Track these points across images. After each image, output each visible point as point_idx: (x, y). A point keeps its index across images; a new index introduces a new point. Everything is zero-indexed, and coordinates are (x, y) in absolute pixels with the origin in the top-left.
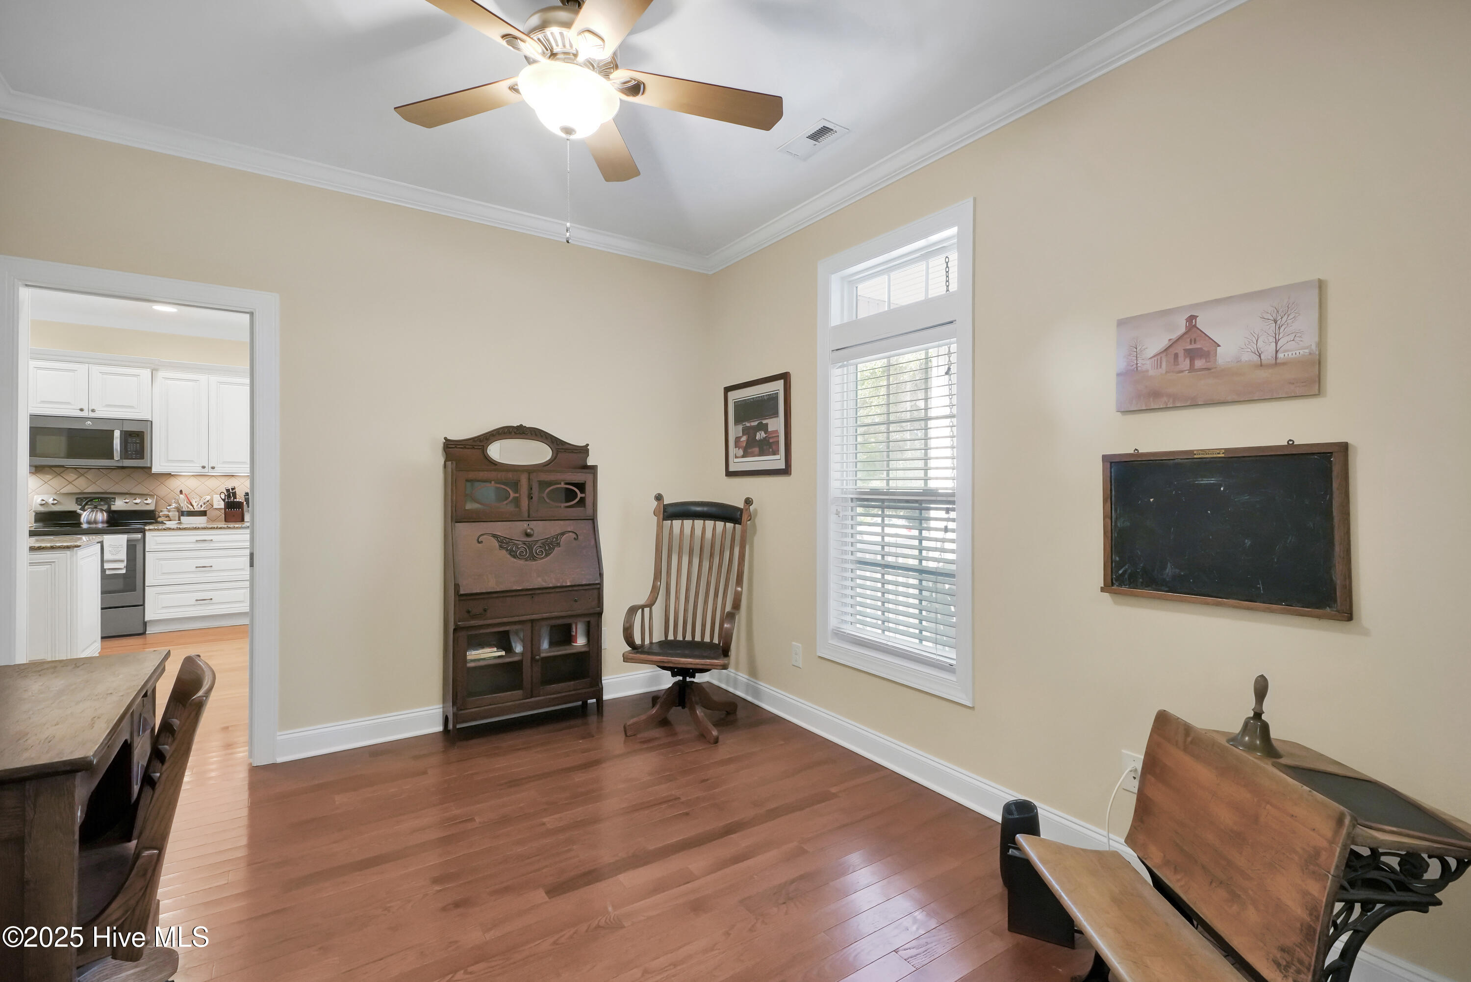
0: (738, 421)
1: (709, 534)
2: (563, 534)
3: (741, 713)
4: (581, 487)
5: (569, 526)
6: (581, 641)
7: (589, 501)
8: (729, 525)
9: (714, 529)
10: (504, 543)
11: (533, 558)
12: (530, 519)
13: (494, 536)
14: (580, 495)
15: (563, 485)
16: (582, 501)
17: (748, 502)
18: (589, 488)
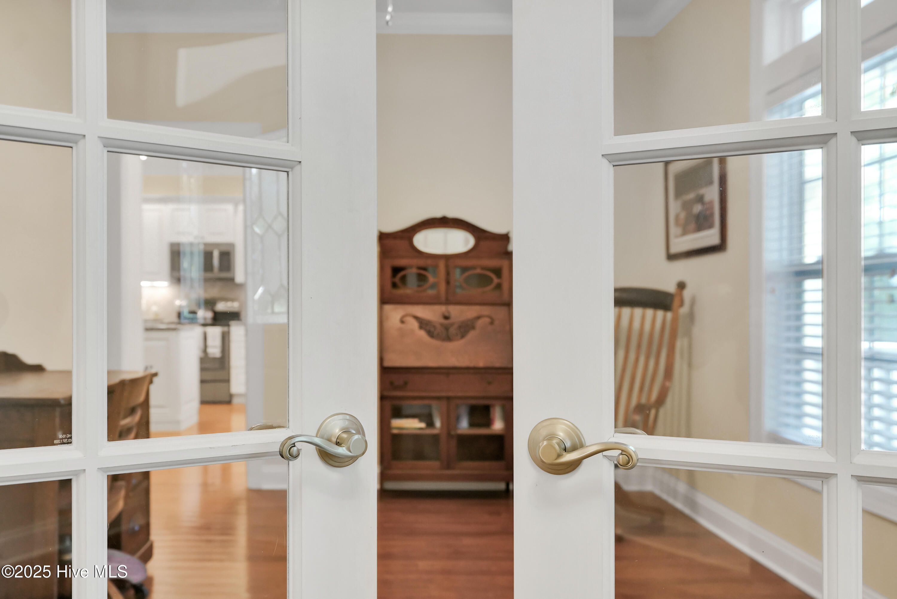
0: (678, 194)
1: (636, 324)
2: (478, 318)
3: (668, 522)
4: (498, 272)
5: (486, 310)
6: (498, 426)
7: (505, 286)
8: (660, 314)
9: (643, 318)
10: (423, 324)
11: (448, 339)
12: (448, 302)
13: (416, 318)
14: (496, 280)
15: (478, 271)
16: (499, 286)
17: (681, 286)
18: (505, 272)
